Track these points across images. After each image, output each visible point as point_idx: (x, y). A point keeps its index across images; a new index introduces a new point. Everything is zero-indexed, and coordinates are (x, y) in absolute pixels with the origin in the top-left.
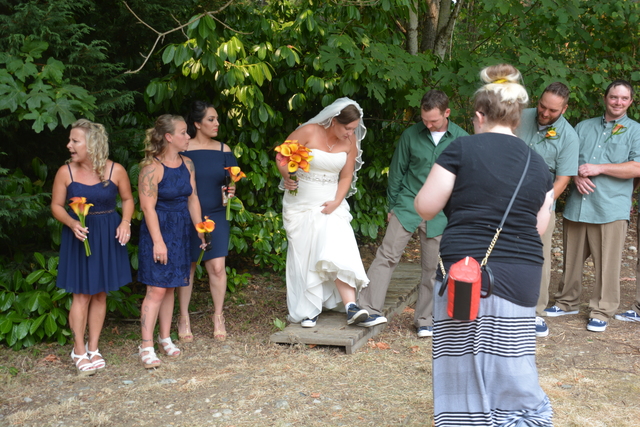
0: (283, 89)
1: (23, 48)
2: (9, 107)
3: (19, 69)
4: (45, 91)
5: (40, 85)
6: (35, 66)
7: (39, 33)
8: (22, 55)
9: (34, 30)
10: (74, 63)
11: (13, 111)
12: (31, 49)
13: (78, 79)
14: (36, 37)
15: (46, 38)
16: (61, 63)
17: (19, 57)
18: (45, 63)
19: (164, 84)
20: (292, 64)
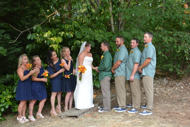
0: (70, 44)
13: (2, 45)
19: (32, 45)
20: (70, 37)
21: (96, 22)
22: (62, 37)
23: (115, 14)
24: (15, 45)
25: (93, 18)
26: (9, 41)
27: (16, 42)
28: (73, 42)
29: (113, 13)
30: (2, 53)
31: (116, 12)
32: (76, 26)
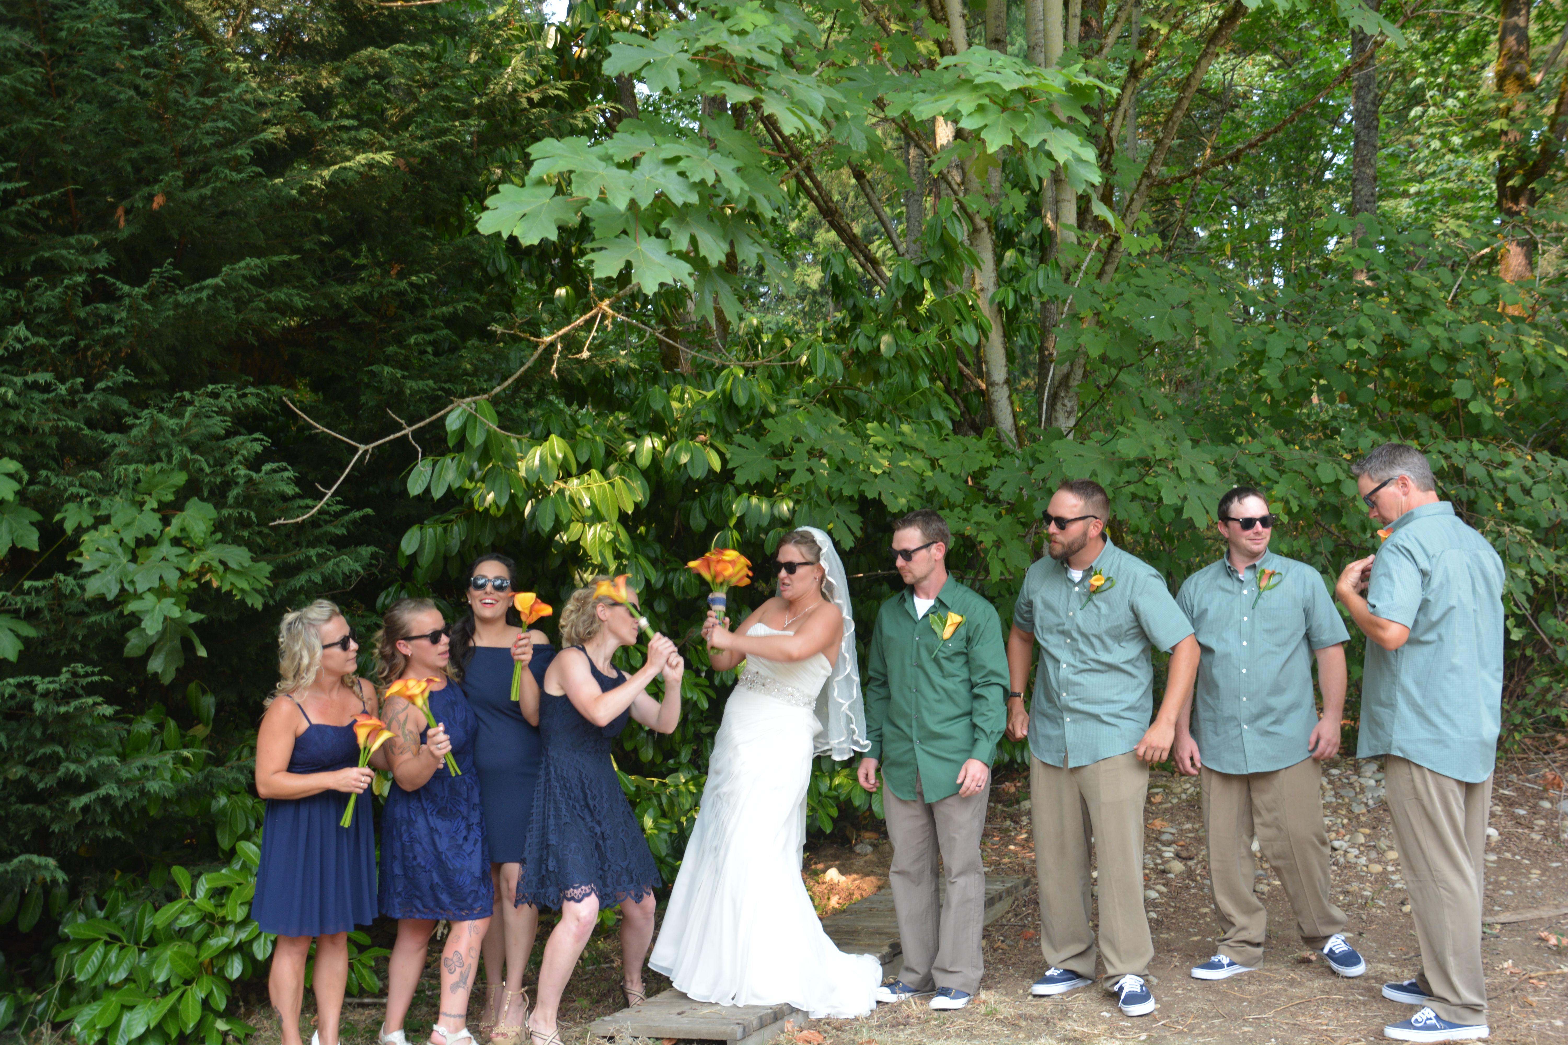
0: (698, 521)
1: (142, 486)
2: (103, 590)
3: (128, 525)
4: (172, 558)
5: (166, 549)
6: (159, 516)
7: (170, 457)
8: (138, 498)
9: (163, 454)
10: (237, 504)
11: (110, 597)
12: (155, 486)
13: (246, 534)
14: (165, 466)
15: (184, 465)
16: (210, 506)
17: (133, 502)
18: (182, 509)
19: (439, 530)
20: (698, 474)
21: (883, 368)
22: (645, 473)
23: (1016, 308)
24: (331, 529)
25: (863, 344)
26: (290, 504)
27: (338, 515)
28: (719, 505)
29: (1001, 304)
30: (242, 590)
31: (1027, 299)
32: (741, 399)
